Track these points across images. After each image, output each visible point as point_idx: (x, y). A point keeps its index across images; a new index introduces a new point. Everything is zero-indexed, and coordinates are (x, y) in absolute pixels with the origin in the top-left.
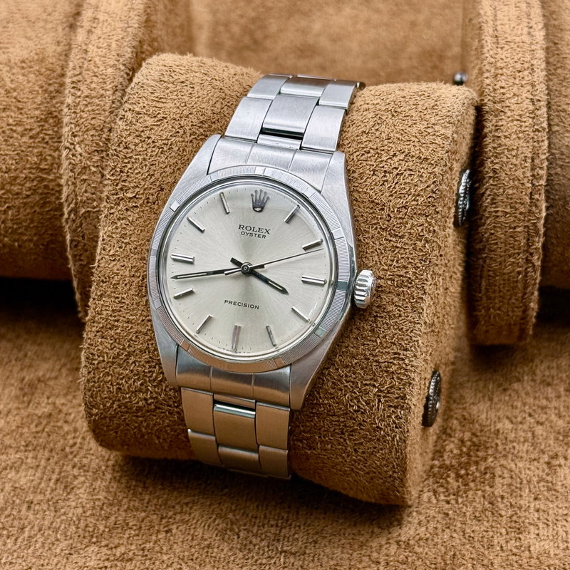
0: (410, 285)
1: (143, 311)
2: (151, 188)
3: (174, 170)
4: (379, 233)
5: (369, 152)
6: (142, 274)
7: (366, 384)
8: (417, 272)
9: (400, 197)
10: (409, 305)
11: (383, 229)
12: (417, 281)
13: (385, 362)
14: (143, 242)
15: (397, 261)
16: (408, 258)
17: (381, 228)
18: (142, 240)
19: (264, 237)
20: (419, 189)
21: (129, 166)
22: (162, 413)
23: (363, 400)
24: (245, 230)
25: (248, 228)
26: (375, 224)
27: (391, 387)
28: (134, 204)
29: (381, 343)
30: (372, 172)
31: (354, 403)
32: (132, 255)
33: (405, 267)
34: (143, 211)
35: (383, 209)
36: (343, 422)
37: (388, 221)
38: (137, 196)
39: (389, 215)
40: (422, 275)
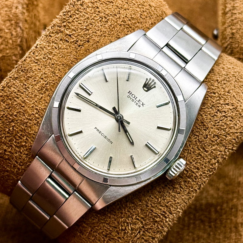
0: (195, 180)
1: (36, 101)
2: (82, 36)
3: (102, 34)
4: (196, 141)
5: (215, 93)
6: (48, 81)
7: (138, 219)
8: (203, 175)
9: (218, 129)
10: (188, 190)
11: (200, 141)
12: (200, 180)
13: (156, 213)
14: (60, 63)
15: (196, 163)
16: (203, 165)
17: (199, 140)
18: (60, 62)
19: (139, 106)
20: (231, 131)
21: (77, 16)
22: (9, 163)
23: (130, 227)
24: (131, 96)
25: (133, 96)
26: (196, 135)
27: (150, 229)
28: (67, 39)
29: (160, 201)
30: (211, 106)
31: (125, 225)
32: (48, 66)
33: (198, 169)
34: (70, 46)
35: (205, 130)
36: (110, 231)
37: (204, 138)
38: (71, 36)
39: (207, 136)
40: (204, 178)
